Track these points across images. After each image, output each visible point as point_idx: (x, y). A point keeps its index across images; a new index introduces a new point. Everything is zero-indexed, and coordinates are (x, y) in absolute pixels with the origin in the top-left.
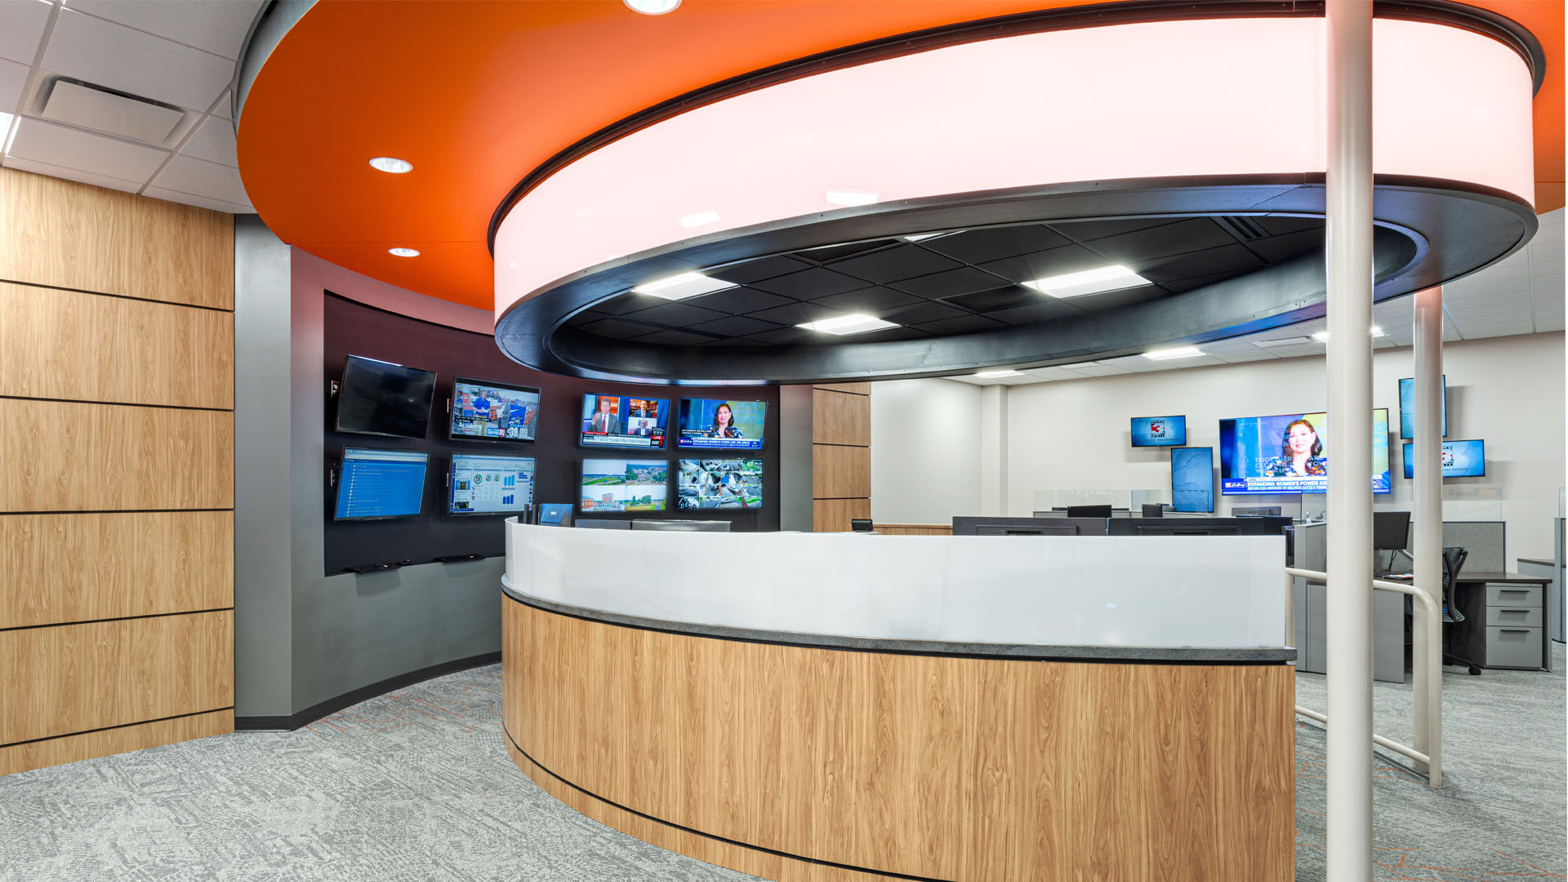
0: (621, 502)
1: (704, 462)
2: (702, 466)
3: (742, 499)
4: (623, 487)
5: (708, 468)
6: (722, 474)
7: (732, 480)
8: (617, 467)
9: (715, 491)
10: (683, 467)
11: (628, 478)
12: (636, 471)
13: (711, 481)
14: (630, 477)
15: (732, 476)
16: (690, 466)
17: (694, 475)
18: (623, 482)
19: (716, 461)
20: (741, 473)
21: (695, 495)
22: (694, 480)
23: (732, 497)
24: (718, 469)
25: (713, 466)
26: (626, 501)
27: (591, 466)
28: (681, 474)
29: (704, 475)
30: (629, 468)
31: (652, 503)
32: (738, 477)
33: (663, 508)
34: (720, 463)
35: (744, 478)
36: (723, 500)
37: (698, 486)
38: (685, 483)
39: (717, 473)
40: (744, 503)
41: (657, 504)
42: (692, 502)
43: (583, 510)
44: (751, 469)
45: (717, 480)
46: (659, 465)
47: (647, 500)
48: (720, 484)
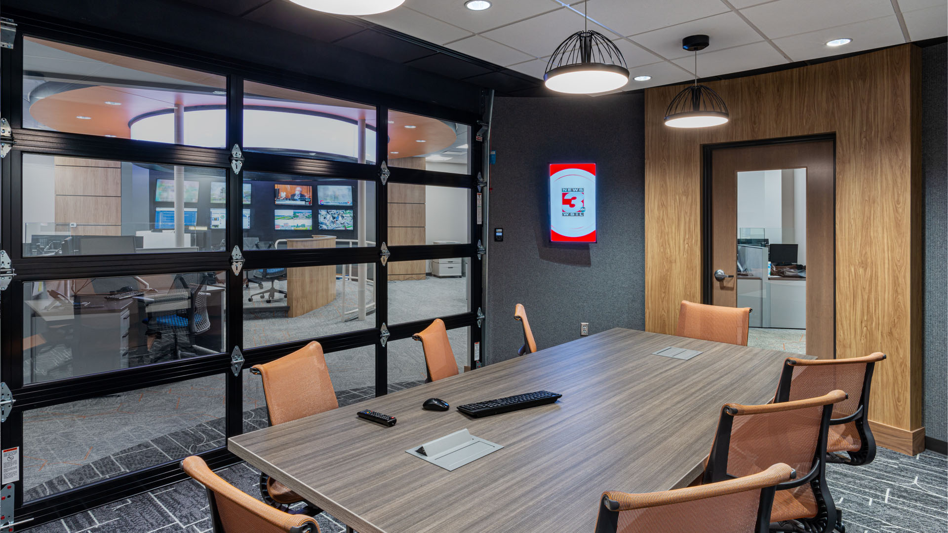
0: (292, 226)
1: (329, 211)
2: (328, 212)
3: (345, 226)
4: (292, 220)
5: (330, 213)
6: (336, 216)
7: (340, 218)
8: (290, 212)
9: (333, 222)
10: (320, 212)
11: (294, 217)
12: (298, 214)
13: (331, 218)
14: (295, 216)
15: (340, 217)
16: (323, 212)
17: (324, 216)
18: (292, 218)
19: (334, 211)
20: (344, 215)
21: (326, 224)
22: (325, 218)
23: (341, 225)
24: (334, 214)
25: (332, 212)
26: (294, 226)
27: (278, 212)
28: (319, 215)
29: (328, 216)
30: (295, 213)
31: (306, 227)
32: (343, 217)
33: (311, 229)
34: (335, 211)
35: (345, 218)
36: (337, 226)
37: (326, 221)
38: (321, 219)
39: (334, 215)
40: (345, 228)
41: (308, 227)
42: (324, 227)
43: (276, 229)
44: (349, 214)
45: (334, 218)
46: (308, 212)
47: (303, 226)
48: (335, 220)
